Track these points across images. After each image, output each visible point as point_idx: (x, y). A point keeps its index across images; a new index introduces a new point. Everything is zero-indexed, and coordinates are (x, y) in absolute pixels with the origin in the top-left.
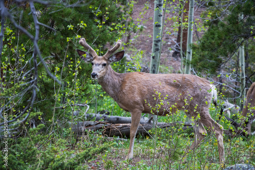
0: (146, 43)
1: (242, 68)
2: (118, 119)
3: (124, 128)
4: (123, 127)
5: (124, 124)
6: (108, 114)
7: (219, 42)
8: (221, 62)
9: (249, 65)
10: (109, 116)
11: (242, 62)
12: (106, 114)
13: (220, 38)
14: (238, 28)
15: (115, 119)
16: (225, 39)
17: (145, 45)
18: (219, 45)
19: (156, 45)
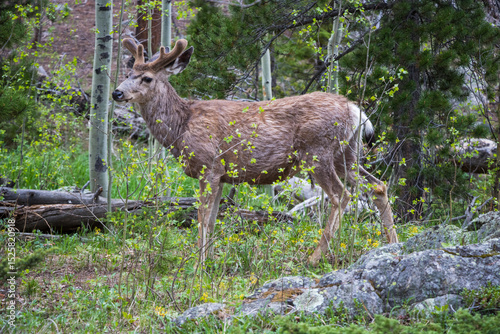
0: (73, 41)
1: (267, 89)
2: (32, 194)
3: (50, 213)
4: (47, 210)
5: (48, 206)
6: (12, 185)
7: (230, 40)
8: (234, 80)
9: (278, 82)
10: (14, 190)
11: (266, 77)
12: (7, 186)
13: (231, 33)
14: (264, 14)
15: (28, 196)
16: (241, 35)
17: (73, 45)
18: (230, 47)
19: (102, 47)
